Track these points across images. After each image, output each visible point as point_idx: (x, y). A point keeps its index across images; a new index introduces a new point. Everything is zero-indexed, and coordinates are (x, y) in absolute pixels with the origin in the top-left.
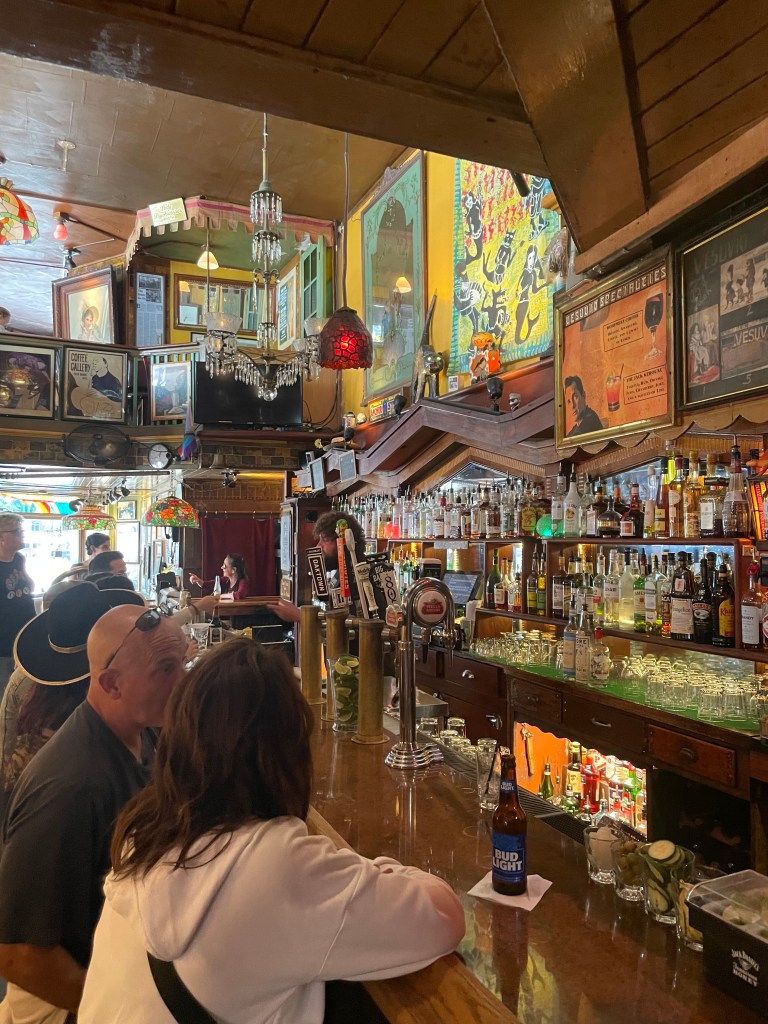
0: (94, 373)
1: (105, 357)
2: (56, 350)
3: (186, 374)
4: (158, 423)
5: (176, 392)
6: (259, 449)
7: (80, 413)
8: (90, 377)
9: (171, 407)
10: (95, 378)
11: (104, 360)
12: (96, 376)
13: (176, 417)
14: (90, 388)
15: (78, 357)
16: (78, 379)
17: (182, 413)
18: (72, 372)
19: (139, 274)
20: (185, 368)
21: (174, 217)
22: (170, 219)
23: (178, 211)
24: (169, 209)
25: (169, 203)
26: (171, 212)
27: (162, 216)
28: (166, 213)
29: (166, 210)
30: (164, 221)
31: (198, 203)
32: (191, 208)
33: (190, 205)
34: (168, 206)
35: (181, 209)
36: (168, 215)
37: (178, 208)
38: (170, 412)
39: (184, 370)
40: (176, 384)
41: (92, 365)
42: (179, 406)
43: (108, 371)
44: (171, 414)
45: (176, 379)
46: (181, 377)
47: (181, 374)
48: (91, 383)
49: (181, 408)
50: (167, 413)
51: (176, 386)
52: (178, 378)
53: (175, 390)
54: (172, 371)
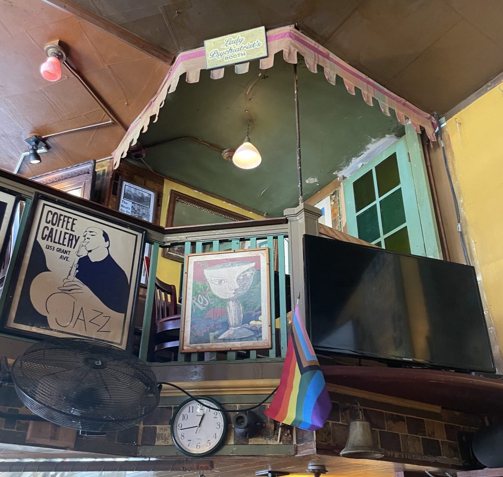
0: (84, 253)
1: (108, 230)
2: (19, 198)
3: (258, 268)
4: (194, 358)
5: (235, 300)
6: (401, 419)
7: (42, 321)
8: (74, 259)
9: (226, 325)
10: (84, 262)
11: (105, 236)
12: (87, 257)
13: (238, 345)
14: (72, 277)
15: (57, 220)
16: (52, 257)
17: (249, 338)
18: (43, 244)
19: (125, 183)
20: (257, 259)
21: (244, 54)
22: (238, 57)
23: (254, 45)
24: (239, 43)
25: (240, 35)
26: (242, 47)
27: (225, 54)
28: (231, 49)
29: (232, 45)
30: (225, 61)
31: (290, 33)
32: (277, 41)
33: (276, 37)
34: (237, 39)
35: (259, 42)
36: (235, 51)
37: (255, 41)
38: (222, 337)
39: (254, 264)
40: (238, 287)
41: (82, 239)
42: (243, 326)
43: (109, 254)
44: (224, 340)
45: (238, 279)
46: (248, 275)
47: (248, 270)
48: (74, 269)
49: (249, 329)
50: (216, 338)
51: (236, 290)
52: (240, 276)
53: (234, 295)
54: (228, 267)
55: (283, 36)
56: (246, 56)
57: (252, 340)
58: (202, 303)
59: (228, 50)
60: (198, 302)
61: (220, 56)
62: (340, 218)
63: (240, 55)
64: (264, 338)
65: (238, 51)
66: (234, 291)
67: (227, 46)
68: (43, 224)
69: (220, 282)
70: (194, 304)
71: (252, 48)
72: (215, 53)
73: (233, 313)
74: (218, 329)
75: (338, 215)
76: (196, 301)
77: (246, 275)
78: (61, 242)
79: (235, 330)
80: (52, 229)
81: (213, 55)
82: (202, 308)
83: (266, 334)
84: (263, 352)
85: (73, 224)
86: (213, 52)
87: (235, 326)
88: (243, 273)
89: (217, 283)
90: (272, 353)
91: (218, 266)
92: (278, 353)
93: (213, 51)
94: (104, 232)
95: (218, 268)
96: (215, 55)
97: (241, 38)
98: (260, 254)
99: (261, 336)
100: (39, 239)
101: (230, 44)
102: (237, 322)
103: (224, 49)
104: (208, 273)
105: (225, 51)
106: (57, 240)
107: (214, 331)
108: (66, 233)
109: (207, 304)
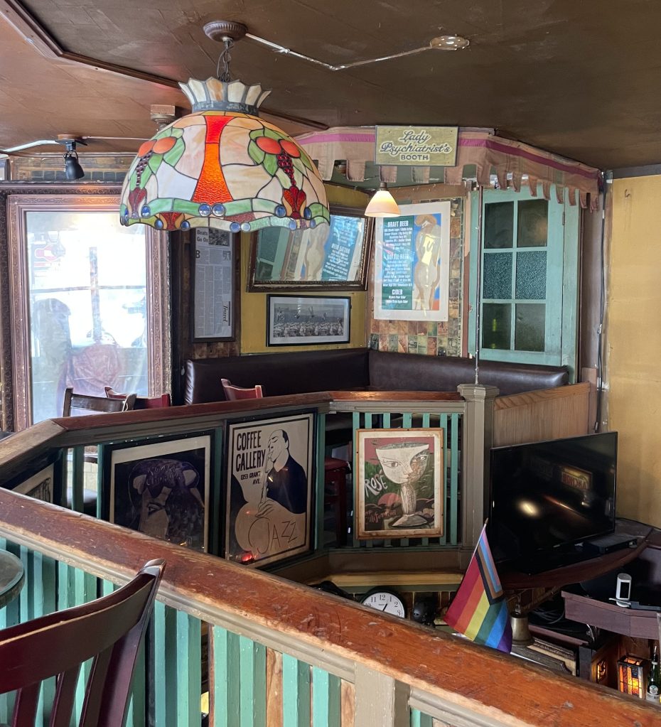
0: (270, 467)
1: (284, 426)
3: (431, 453)
4: (370, 543)
5: (408, 485)
8: (264, 478)
9: (400, 512)
11: (285, 435)
12: (273, 469)
14: (265, 498)
15: (246, 441)
17: (423, 526)
18: (238, 475)
20: (430, 441)
21: (427, 157)
22: (418, 159)
23: (441, 148)
24: (422, 141)
25: (425, 131)
26: (425, 147)
27: (402, 150)
28: (410, 147)
29: (411, 141)
30: (401, 160)
31: (487, 141)
32: (469, 148)
33: (470, 142)
34: (420, 134)
35: (448, 146)
36: (416, 150)
37: (444, 143)
38: (395, 524)
39: (427, 447)
40: (411, 471)
41: (267, 450)
42: (417, 513)
43: (290, 456)
44: (398, 527)
45: (411, 462)
46: (422, 458)
47: (421, 453)
48: (265, 488)
49: (422, 517)
50: (391, 524)
51: (409, 475)
52: (413, 459)
53: (407, 480)
54: (402, 447)
55: (478, 143)
56: (429, 160)
57: (425, 528)
58: (375, 487)
59: (407, 147)
60: (371, 486)
61: (394, 153)
62: (462, 243)
63: (421, 158)
64: (436, 526)
65: (419, 151)
66: (407, 476)
67: (405, 141)
68: (236, 452)
69: (393, 464)
70: (368, 489)
71: (438, 152)
72: (388, 146)
73: (406, 499)
74: (392, 516)
75: (460, 236)
76: (370, 485)
77: (420, 458)
78: (252, 465)
79: (409, 518)
80: (243, 454)
81: (386, 148)
82: (375, 493)
83: (438, 522)
84: (434, 540)
85: (259, 438)
86: (387, 145)
87: (409, 514)
88: (417, 455)
89: (390, 465)
90: (443, 541)
91: (390, 445)
92: (448, 540)
93: (385, 143)
94: (284, 432)
95: (391, 448)
96: (388, 149)
97: (426, 135)
98: (434, 435)
99: (434, 524)
100: (235, 473)
101: (410, 139)
102: (411, 510)
103: (402, 144)
104: (380, 453)
105: (402, 147)
106: (248, 466)
107: (388, 518)
108: (255, 452)
109: (381, 489)
